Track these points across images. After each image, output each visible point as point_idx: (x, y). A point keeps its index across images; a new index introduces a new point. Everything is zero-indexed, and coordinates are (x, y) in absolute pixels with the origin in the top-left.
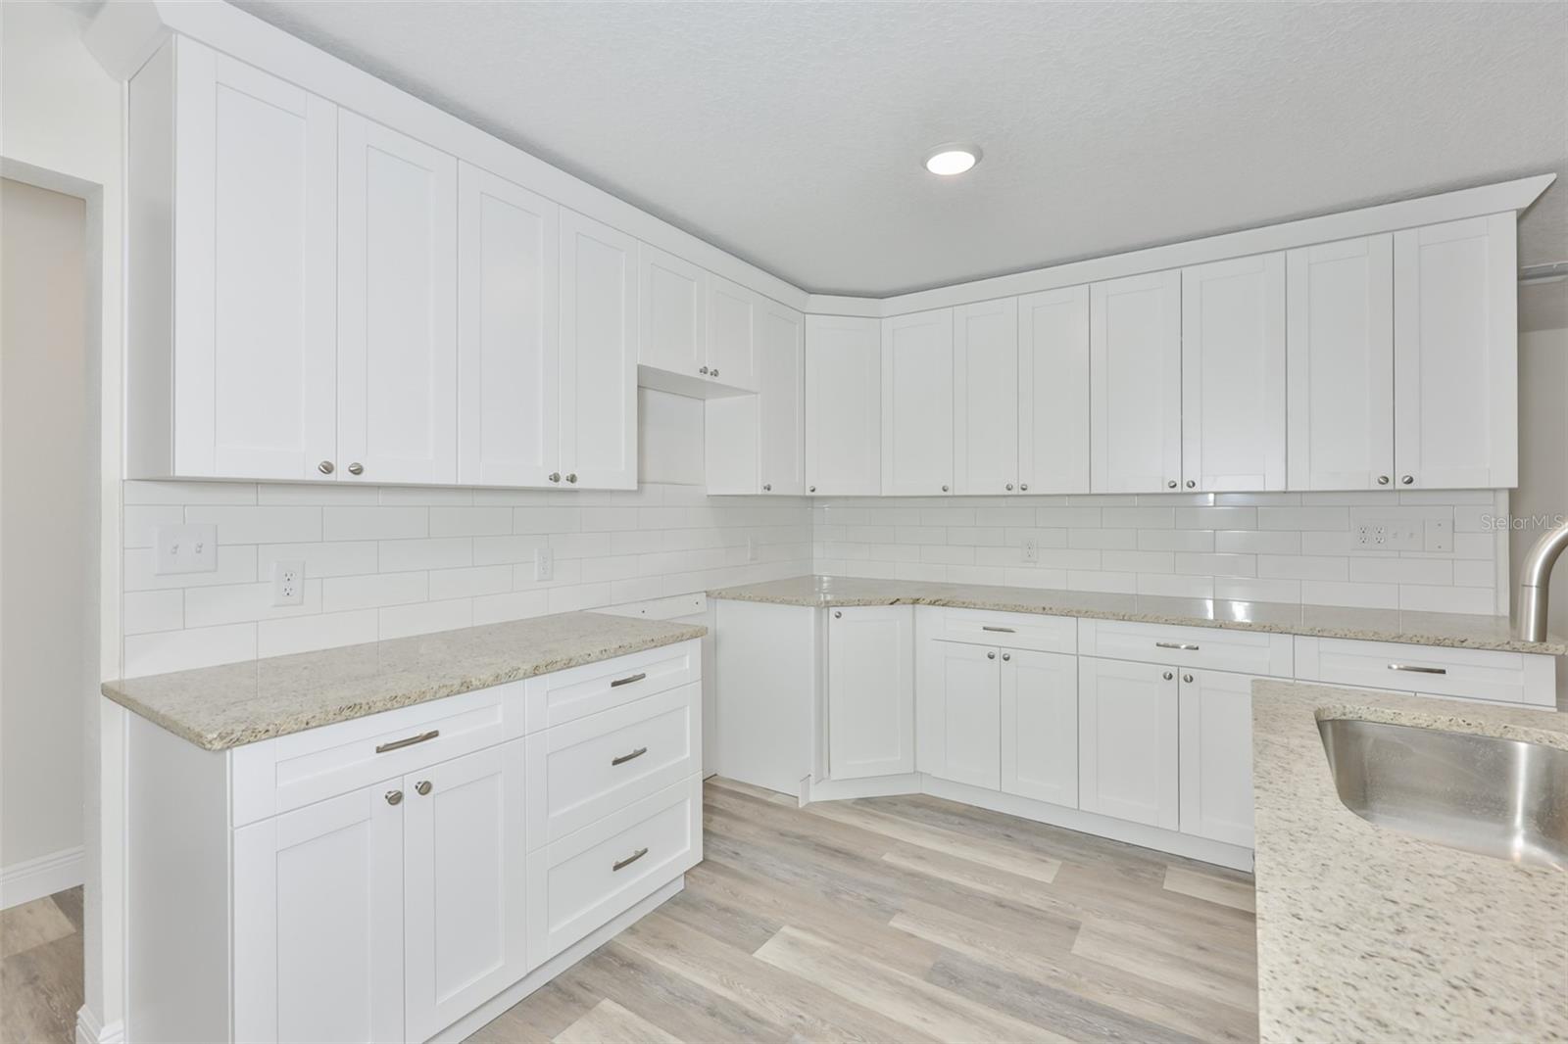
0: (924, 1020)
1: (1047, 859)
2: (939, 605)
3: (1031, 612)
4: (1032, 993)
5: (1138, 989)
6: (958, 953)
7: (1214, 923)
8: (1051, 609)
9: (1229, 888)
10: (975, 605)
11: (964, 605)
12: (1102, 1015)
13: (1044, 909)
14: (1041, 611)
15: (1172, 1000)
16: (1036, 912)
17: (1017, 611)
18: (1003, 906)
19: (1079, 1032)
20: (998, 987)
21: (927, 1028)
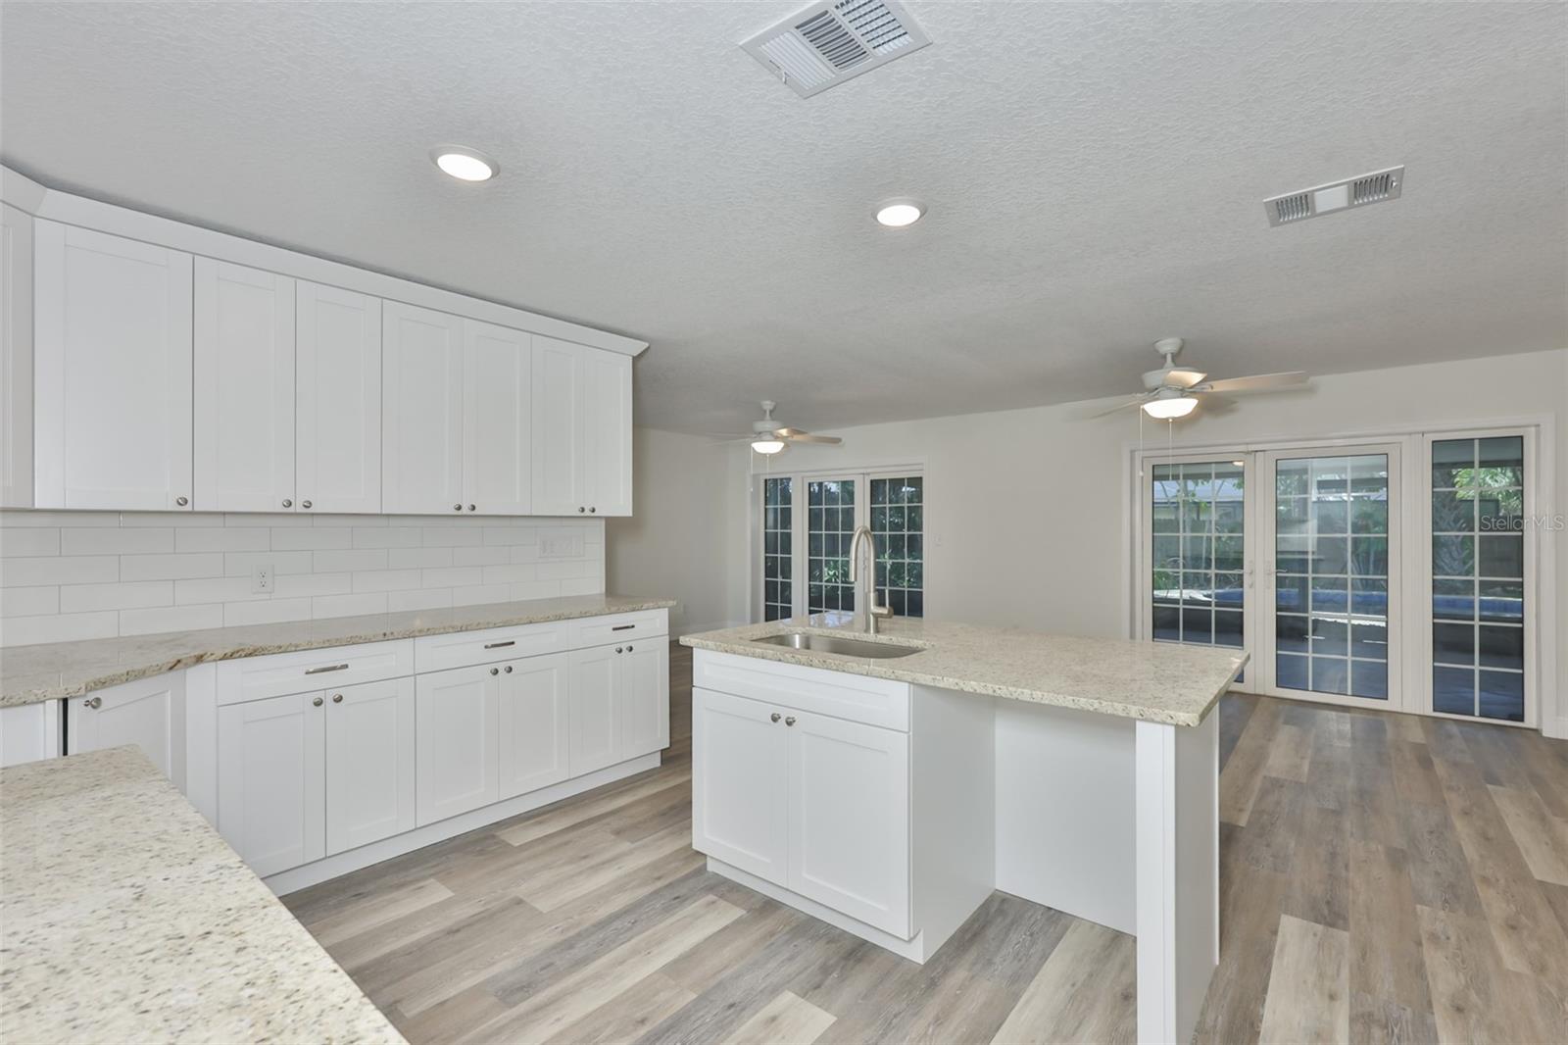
0: (558, 1020)
1: (422, 884)
2: (240, 657)
3: (370, 641)
4: (571, 947)
5: (602, 896)
6: (493, 977)
7: (566, 843)
8: (392, 633)
9: (540, 823)
10: (297, 646)
11: (281, 650)
12: (614, 921)
13: (482, 909)
14: (381, 637)
15: (620, 887)
16: (483, 915)
17: (353, 644)
18: (458, 931)
19: (621, 937)
20: (551, 964)
21: (567, 1021)
